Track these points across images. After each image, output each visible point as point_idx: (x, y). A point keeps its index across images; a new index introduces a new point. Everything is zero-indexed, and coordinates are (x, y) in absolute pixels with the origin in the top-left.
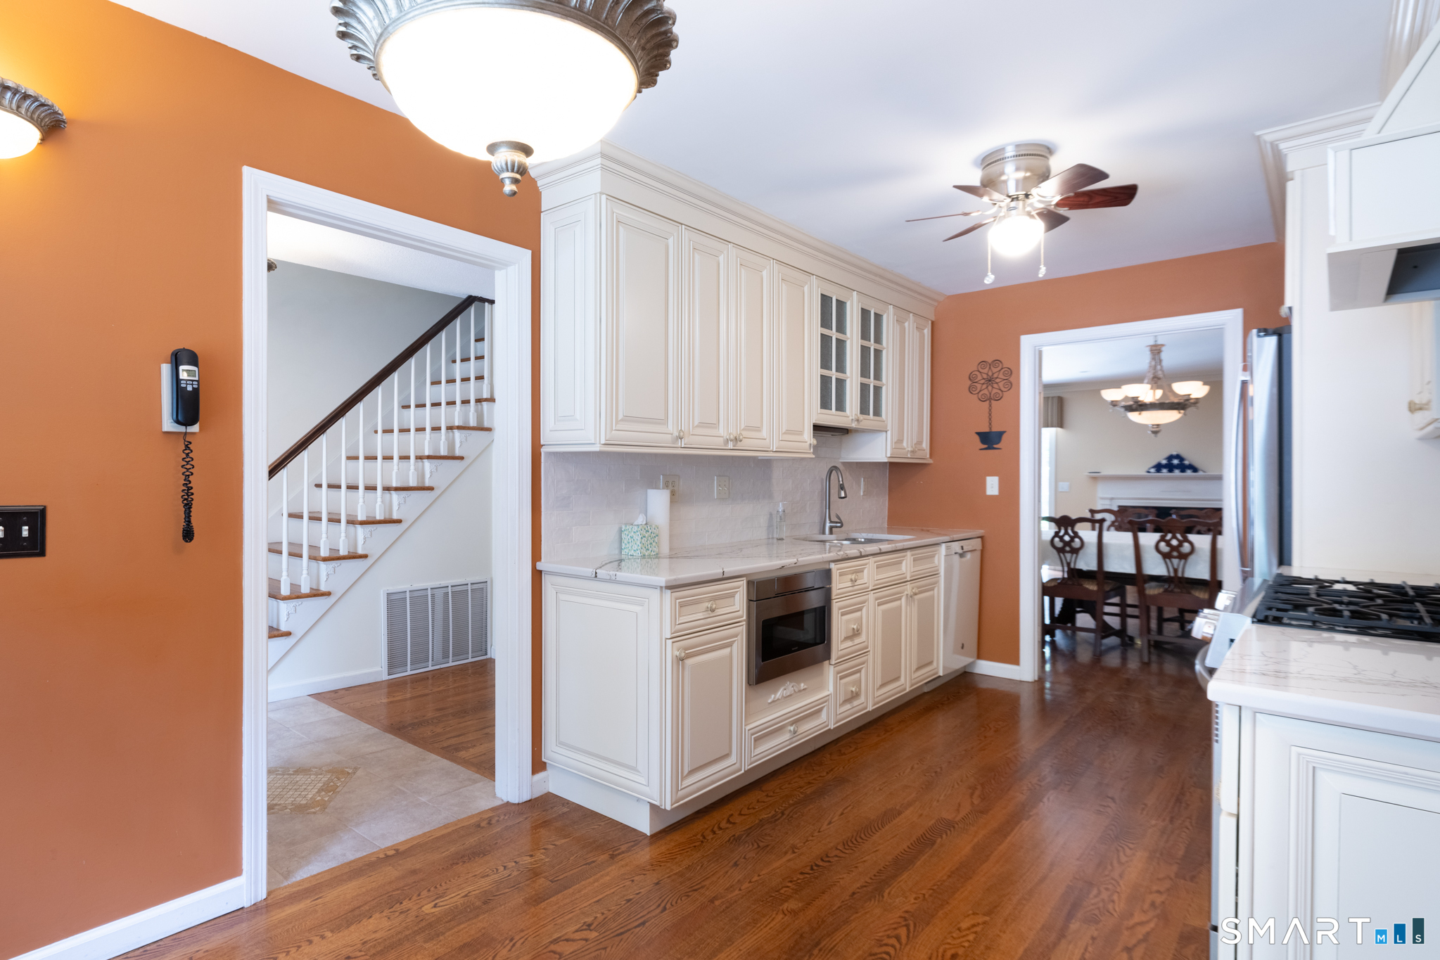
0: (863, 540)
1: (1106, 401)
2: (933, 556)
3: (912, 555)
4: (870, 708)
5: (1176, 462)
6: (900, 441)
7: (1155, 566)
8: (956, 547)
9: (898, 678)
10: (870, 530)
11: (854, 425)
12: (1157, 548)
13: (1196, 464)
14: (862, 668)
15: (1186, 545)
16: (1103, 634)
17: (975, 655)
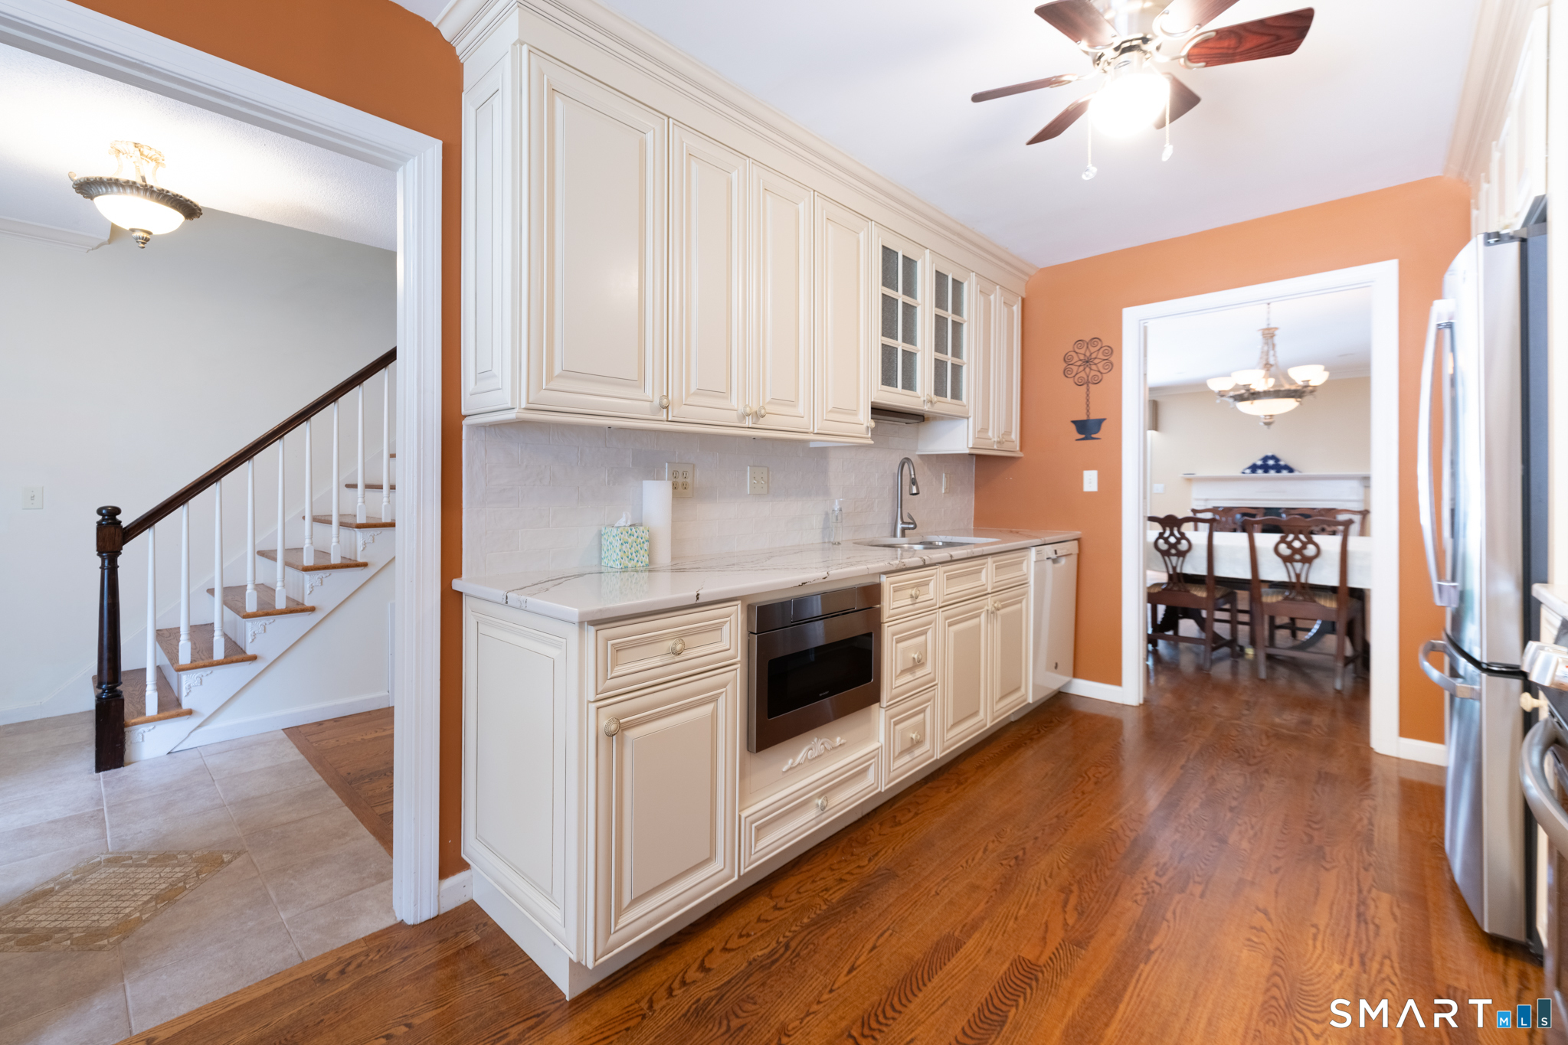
0: (941, 544)
1: (1213, 392)
2: (1021, 562)
3: (994, 562)
4: (938, 755)
5: (1271, 462)
6: (985, 430)
7: (1273, 570)
8: (1049, 551)
9: (976, 713)
10: (954, 532)
11: (927, 408)
12: (1276, 550)
13: (1291, 464)
14: (927, 707)
15: (1311, 547)
16: (1214, 645)
17: (1071, 672)
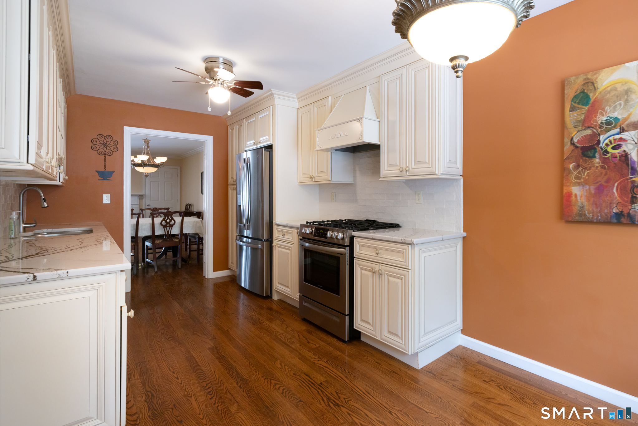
12: (161, 223)
15: (173, 221)
